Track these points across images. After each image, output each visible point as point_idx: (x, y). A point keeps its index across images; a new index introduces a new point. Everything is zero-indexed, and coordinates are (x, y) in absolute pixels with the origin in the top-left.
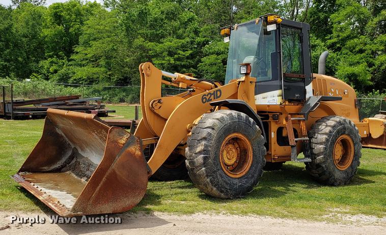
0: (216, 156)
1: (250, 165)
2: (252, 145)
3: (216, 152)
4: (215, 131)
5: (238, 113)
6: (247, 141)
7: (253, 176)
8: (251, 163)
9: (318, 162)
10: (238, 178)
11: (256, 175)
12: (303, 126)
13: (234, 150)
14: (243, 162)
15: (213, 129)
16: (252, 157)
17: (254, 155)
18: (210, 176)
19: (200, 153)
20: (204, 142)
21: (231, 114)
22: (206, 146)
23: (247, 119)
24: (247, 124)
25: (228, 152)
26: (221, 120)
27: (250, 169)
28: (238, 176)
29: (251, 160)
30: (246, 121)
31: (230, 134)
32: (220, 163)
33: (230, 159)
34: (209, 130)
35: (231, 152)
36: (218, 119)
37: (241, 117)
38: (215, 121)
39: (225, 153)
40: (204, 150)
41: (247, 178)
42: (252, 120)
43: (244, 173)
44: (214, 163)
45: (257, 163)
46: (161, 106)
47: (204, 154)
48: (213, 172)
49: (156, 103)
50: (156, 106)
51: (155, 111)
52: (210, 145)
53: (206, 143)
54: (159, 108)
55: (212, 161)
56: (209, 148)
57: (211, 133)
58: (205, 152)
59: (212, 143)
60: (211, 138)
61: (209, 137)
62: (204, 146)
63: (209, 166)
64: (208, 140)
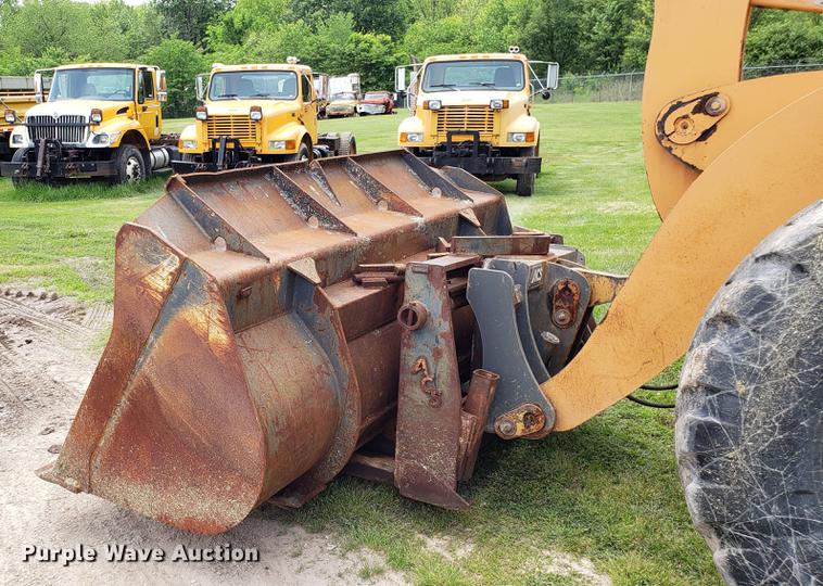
4: (804, 287)
15: (799, 270)
18: (732, 539)
22: (718, 367)
34: (772, 277)
40: (708, 389)
44: (767, 480)
46: (714, 128)
47: (704, 410)
48: (751, 527)
49: (685, 117)
50: (685, 127)
51: (674, 152)
52: (752, 365)
53: (725, 350)
54: (698, 140)
55: (747, 460)
56: (739, 383)
57: (770, 298)
58: (710, 397)
59: (769, 355)
60: (763, 326)
61: (750, 319)
62: (707, 361)
63: (728, 484)
64: (744, 332)
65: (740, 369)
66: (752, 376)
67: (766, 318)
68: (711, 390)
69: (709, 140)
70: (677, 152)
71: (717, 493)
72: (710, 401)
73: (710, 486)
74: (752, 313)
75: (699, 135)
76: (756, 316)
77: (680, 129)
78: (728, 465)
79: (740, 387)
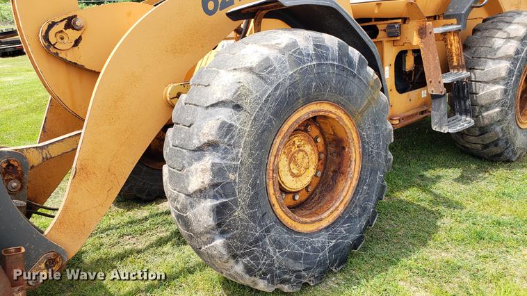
0: (256, 193)
1: (355, 183)
2: (358, 127)
3: (256, 178)
4: (243, 115)
5: (315, 39)
6: (344, 117)
7: (364, 209)
8: (356, 176)
9: (486, 121)
10: (327, 228)
11: (371, 205)
12: (455, 44)
13: (308, 148)
14: (335, 172)
15: (237, 107)
16: (358, 159)
17: (365, 153)
18: (243, 255)
19: (201, 193)
20: (209, 159)
21: (294, 44)
22: (218, 171)
23: (343, 55)
24: (344, 69)
25: (292, 159)
26: (263, 71)
27: (356, 192)
28: (325, 224)
29: (358, 169)
30: (340, 59)
31: (294, 111)
32: (272, 206)
33: (300, 175)
34: (225, 114)
35: (300, 155)
36: (251, 70)
37: (327, 48)
38: (241, 76)
39: (283, 162)
40: (214, 186)
41: (350, 219)
42: (355, 54)
43: (341, 208)
44: (253, 217)
45: (373, 171)
46: (80, 38)
47: (215, 197)
48: (251, 244)
49: (61, 32)
50: (62, 39)
51: (60, 55)
52: (234, 163)
53: (218, 161)
54: (74, 46)
55: (244, 212)
56: (231, 175)
57: (231, 125)
58: (216, 189)
59: (240, 155)
60: (233, 141)
61: (226, 140)
62: (212, 170)
63: (237, 229)
64: (223, 148)
65: (229, 167)
66: (235, 169)
67: (232, 137)
68: (216, 185)
69: (79, 45)
70: (62, 55)
71: (233, 237)
72: (217, 191)
73: (229, 235)
74: (225, 137)
75: (73, 43)
76: (228, 137)
77: (60, 40)
78: (235, 220)
79: (232, 177)
